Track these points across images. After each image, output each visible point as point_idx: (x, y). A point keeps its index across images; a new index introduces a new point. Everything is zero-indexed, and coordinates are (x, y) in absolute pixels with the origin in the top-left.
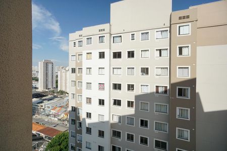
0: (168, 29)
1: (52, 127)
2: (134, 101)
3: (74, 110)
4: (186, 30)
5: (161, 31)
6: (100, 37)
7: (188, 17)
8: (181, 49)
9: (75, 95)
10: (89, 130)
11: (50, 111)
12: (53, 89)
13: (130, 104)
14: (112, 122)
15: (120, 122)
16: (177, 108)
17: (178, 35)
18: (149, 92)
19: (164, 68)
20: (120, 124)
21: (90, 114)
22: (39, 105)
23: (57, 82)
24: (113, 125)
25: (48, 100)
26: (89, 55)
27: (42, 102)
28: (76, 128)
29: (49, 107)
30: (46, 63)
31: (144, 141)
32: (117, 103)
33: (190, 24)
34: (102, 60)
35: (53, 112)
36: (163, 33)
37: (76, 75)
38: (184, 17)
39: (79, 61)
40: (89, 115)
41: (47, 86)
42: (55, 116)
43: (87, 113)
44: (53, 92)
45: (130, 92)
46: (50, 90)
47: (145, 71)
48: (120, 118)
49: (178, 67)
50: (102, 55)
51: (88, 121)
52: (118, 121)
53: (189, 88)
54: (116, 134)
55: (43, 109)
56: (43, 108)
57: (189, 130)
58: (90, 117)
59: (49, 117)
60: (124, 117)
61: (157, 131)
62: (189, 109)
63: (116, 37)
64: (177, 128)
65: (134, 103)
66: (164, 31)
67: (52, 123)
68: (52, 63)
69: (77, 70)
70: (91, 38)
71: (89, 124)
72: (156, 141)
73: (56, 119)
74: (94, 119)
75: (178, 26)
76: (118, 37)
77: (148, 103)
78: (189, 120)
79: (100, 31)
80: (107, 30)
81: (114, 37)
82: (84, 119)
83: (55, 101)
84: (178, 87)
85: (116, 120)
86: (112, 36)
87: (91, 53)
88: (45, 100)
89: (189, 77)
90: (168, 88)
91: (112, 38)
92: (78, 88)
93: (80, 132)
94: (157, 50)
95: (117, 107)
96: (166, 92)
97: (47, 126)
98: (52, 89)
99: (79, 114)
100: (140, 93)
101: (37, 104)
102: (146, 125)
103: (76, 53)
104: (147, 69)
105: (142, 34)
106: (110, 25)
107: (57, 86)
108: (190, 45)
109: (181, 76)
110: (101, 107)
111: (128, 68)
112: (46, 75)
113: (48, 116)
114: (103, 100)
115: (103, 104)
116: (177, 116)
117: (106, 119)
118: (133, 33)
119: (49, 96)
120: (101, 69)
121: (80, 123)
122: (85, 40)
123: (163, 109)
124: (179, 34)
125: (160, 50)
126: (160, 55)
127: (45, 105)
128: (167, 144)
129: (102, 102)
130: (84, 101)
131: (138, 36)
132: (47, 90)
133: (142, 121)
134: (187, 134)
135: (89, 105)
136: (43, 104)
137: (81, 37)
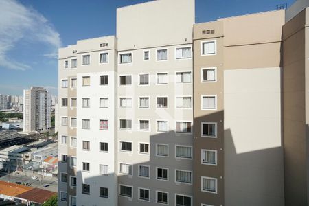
0: (191, 46)
1: (41, 187)
2: (148, 143)
3: (67, 159)
4: (211, 48)
5: (183, 49)
6: (101, 54)
7: (213, 31)
8: (205, 72)
9: (67, 138)
10: (86, 189)
11: (41, 164)
12: (47, 130)
13: (144, 148)
14: (119, 173)
15: (130, 174)
16: (202, 150)
17: (201, 55)
18: (168, 130)
19: (186, 98)
20: (130, 177)
21: (88, 164)
22: (22, 155)
23: (53, 119)
24: (120, 179)
25: (38, 148)
26: (85, 79)
27: (27, 151)
28: (69, 187)
29: (38, 158)
30: (36, 92)
31: (162, 198)
32: (127, 146)
33: (215, 40)
34: (104, 87)
35: (45, 164)
36: (185, 51)
37: (69, 110)
38: (208, 32)
39: (72, 89)
40: (86, 166)
41: (37, 125)
42: (48, 171)
43: (84, 164)
44: (47, 134)
45: (144, 131)
46: (41, 132)
47: (163, 102)
48: (130, 167)
49: (202, 96)
50: (104, 80)
51: (85, 175)
52: (128, 173)
53: (216, 124)
54: (126, 191)
55: (30, 161)
56: (29, 159)
57: (216, 179)
58: (88, 169)
59: (39, 173)
60: (135, 166)
61: (178, 184)
62: (216, 151)
63: (124, 55)
64: (202, 177)
65: (149, 146)
66: (186, 48)
67: (42, 182)
68: (46, 92)
69: (70, 102)
70: (89, 56)
71: (86, 179)
72: (178, 196)
73: (50, 175)
74: (94, 172)
75: (202, 42)
76: (127, 54)
77: (166, 146)
78: (216, 165)
79: (101, 45)
80: (111, 45)
81: (121, 55)
82: (80, 173)
83: (49, 147)
84: (202, 123)
85: (125, 171)
86: (119, 53)
87: (89, 77)
88: (33, 146)
89: (216, 109)
90: (192, 124)
91: (119, 56)
92: (72, 128)
93: (74, 192)
94: (177, 73)
95: (126, 153)
96: (189, 129)
97: (34, 186)
98: (45, 130)
99: (73, 165)
100: (156, 132)
101: (18, 155)
102: (165, 176)
103: (69, 77)
104: (166, 99)
105: (159, 51)
106: (116, 39)
107: (53, 126)
108: (216, 68)
109: (207, 107)
110: (104, 154)
111: (141, 98)
112: (36, 109)
113: (36, 171)
114: (106, 144)
115: (106, 149)
116: (202, 161)
117: (111, 170)
118: (146, 50)
119: (41, 141)
120: (102, 100)
121: (75, 179)
122: (80, 58)
123: (186, 153)
124: (203, 53)
125: (182, 74)
126: (182, 81)
127: (32, 155)
128: (192, 200)
129: (104, 147)
130: (79, 145)
131: (153, 54)
132: (37, 132)
133: (160, 171)
134: (214, 183)
135: (86, 152)
136: (29, 154)
137: (75, 54)
